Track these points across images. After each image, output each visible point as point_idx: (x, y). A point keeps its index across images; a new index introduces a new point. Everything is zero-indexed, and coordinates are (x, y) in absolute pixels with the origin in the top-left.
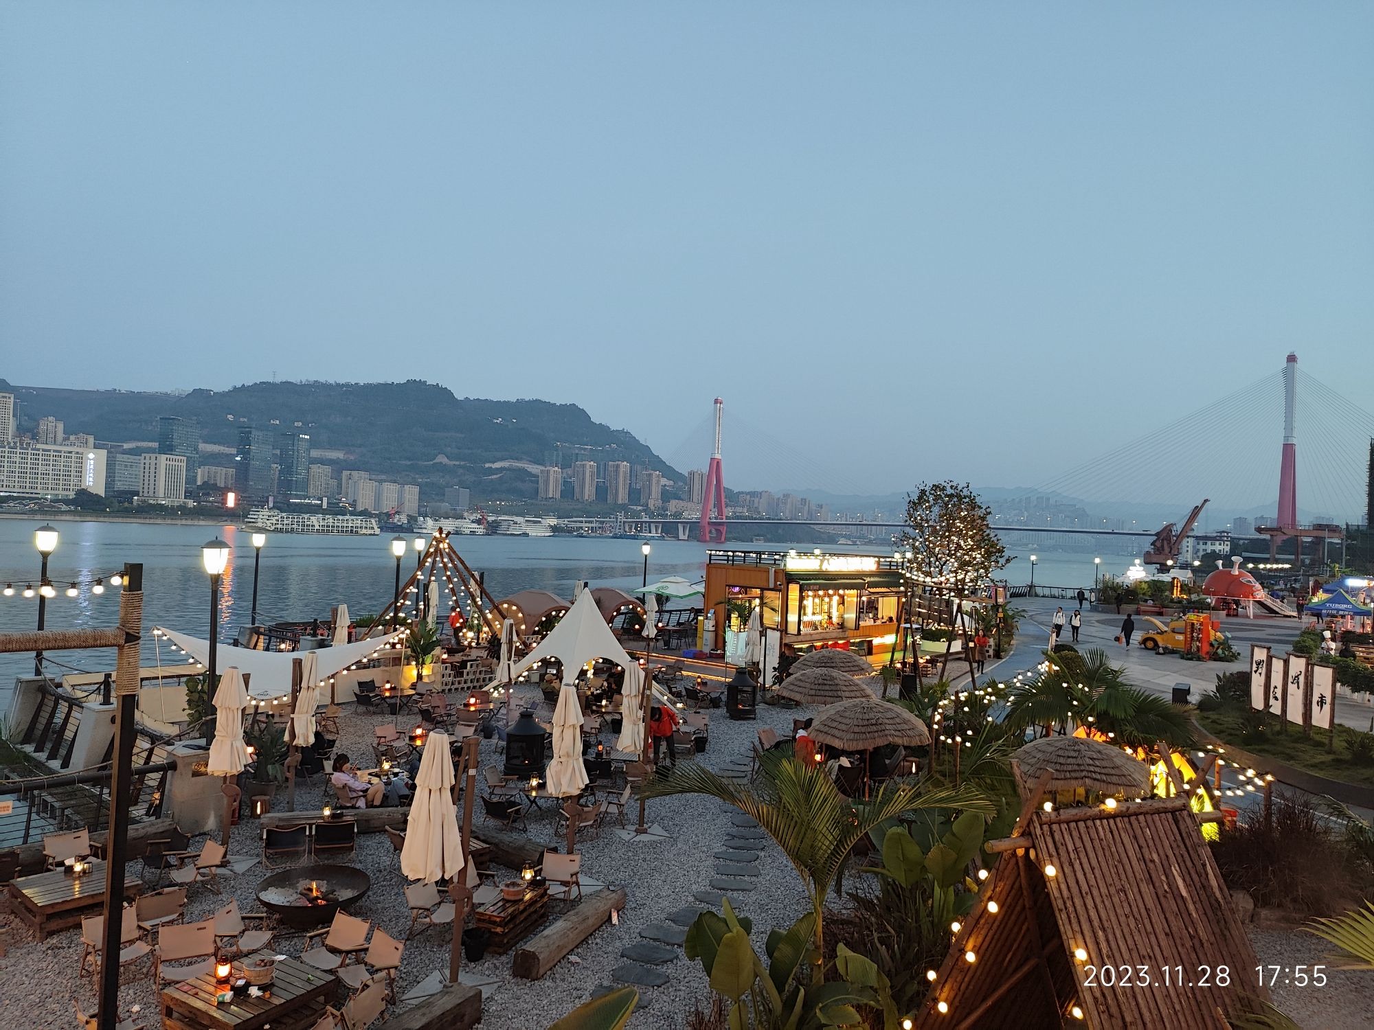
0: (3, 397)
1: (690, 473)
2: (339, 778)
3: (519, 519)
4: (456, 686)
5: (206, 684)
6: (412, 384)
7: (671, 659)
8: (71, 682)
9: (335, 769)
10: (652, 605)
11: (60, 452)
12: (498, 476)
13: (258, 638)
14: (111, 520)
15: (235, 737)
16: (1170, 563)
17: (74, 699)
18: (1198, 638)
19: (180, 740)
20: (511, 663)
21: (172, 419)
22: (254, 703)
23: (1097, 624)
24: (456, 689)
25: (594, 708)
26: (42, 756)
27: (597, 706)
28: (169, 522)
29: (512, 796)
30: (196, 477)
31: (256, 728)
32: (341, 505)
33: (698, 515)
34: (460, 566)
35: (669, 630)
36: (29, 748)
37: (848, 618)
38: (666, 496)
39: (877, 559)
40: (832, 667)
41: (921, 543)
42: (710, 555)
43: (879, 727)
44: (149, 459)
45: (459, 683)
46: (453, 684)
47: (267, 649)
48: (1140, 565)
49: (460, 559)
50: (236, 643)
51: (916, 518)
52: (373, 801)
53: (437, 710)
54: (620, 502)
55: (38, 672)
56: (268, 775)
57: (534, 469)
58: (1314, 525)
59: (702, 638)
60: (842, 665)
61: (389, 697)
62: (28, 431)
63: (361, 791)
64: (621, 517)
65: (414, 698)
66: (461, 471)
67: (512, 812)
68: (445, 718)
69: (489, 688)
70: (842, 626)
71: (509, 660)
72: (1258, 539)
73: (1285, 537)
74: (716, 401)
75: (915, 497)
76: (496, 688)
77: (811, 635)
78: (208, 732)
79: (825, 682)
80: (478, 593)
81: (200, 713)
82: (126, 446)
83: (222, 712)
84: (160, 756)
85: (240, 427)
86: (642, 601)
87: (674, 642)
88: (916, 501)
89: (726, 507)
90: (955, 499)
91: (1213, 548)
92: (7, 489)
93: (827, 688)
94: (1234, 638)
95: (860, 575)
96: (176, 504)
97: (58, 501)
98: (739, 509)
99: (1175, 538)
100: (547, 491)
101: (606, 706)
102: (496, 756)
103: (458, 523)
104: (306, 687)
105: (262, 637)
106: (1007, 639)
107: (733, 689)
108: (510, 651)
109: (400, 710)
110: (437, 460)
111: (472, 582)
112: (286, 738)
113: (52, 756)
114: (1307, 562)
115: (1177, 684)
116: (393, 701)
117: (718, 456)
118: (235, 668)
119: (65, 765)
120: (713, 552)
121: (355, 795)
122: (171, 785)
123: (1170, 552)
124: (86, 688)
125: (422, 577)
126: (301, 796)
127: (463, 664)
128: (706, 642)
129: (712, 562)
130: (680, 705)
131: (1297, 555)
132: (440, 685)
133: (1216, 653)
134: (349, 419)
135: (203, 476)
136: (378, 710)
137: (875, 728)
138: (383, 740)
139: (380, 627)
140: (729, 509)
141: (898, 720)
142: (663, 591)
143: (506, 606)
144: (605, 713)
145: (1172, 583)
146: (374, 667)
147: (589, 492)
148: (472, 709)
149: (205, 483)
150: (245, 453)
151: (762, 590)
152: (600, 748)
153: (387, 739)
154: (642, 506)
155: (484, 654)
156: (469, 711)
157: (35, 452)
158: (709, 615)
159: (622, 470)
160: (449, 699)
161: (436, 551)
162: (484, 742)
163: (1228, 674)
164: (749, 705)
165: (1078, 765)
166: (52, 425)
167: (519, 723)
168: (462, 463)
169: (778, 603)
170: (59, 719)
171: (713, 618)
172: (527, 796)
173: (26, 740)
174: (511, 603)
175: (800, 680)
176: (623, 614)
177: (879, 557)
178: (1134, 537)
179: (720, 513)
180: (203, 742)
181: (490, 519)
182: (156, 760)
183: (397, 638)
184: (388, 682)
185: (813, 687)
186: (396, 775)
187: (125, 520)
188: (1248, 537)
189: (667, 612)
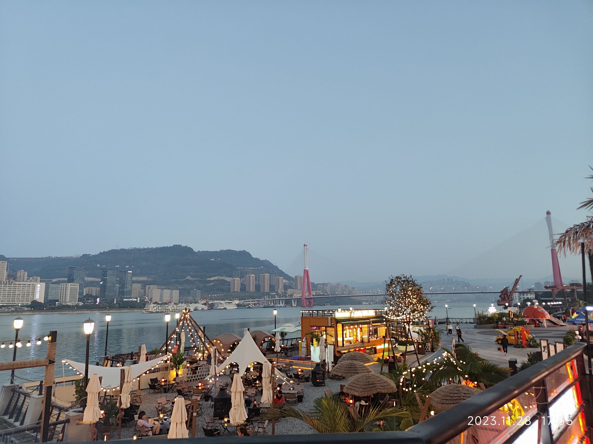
0: (3, 263)
1: (296, 277)
2: (141, 422)
3: (222, 302)
4: (193, 378)
5: (84, 383)
6: (175, 246)
7: (288, 361)
8: (26, 386)
9: (139, 418)
10: (278, 337)
11: (25, 285)
12: (213, 283)
13: (108, 362)
14: (46, 313)
15: (95, 405)
16: (507, 304)
17: (27, 393)
18: (520, 337)
19: (72, 409)
20: (216, 366)
21: (74, 267)
22: (104, 390)
23: (477, 334)
24: (194, 380)
25: (253, 385)
26: (12, 421)
27: (255, 384)
28: (71, 312)
29: (217, 427)
30: (83, 292)
31: (105, 402)
32: (145, 300)
33: (300, 295)
34: (194, 324)
35: (287, 348)
36: (6, 417)
37: (365, 338)
38: (286, 287)
39: (375, 311)
40: (356, 360)
41: (393, 302)
42: (302, 313)
43: (374, 385)
44: (63, 285)
45: (195, 377)
46: (192, 378)
47: (111, 366)
48: (494, 306)
49: (194, 321)
50: (98, 364)
51: (390, 292)
52: (155, 432)
53: (185, 390)
54: (266, 291)
55: (12, 382)
56: (110, 423)
57: (228, 279)
58: (570, 284)
59: (301, 351)
60: (360, 358)
61: (164, 385)
62: (12, 276)
63: (151, 428)
64: (267, 298)
65: (175, 385)
66: (197, 282)
67: (216, 434)
68: (188, 393)
69: (208, 378)
70: (362, 341)
71: (215, 365)
72: (547, 292)
73: (559, 290)
74: (305, 245)
75: (389, 282)
76: (210, 378)
77: (349, 346)
78: (84, 405)
79: (351, 366)
80: (203, 336)
81: (80, 396)
82: (54, 280)
83: (90, 395)
84: (63, 417)
85: (102, 269)
86: (274, 335)
87: (289, 354)
88: (390, 284)
89: (312, 290)
90: (406, 282)
91: (527, 296)
92: (2, 302)
93: (352, 369)
94: (536, 337)
95: (368, 318)
96: (74, 304)
97: (24, 306)
98: (318, 291)
99: (509, 293)
100: (234, 289)
101: (258, 384)
102: (210, 409)
103: (196, 305)
104: (126, 381)
105: (109, 361)
106: (436, 343)
107: (314, 373)
108: (215, 361)
109: (168, 391)
110: (187, 278)
111: (200, 331)
112: (118, 405)
113: (16, 420)
114: (570, 300)
115: (511, 359)
116: (165, 387)
117: (307, 269)
118: (96, 374)
119: (22, 424)
120: (304, 312)
121: (147, 430)
122: (67, 430)
123: (508, 300)
124: (32, 388)
125: (178, 330)
126: (124, 432)
127: (196, 368)
128: (302, 352)
129: (303, 316)
130: (291, 382)
131: (565, 297)
132: (186, 378)
133: (530, 344)
134: (149, 263)
135: (86, 291)
136: (159, 391)
137: (371, 386)
138: (160, 404)
139: (160, 354)
140: (314, 291)
141: (382, 382)
142: (284, 330)
143: (215, 341)
144: (258, 387)
145: (509, 313)
146: (157, 372)
147: (252, 289)
148: (200, 388)
149: (87, 295)
150: (105, 281)
151: (326, 327)
152: (255, 402)
153: (162, 404)
154: (276, 292)
155: (205, 363)
156: (199, 389)
157: (15, 285)
158: (304, 340)
159: (266, 277)
160: (190, 384)
161: (184, 318)
162: (205, 403)
163: (532, 353)
164: (322, 380)
165: (459, 397)
166: (22, 274)
167: (220, 394)
168: (197, 279)
169: (333, 333)
170: (19, 404)
171: (305, 341)
172: (223, 426)
173: (5, 414)
174: (217, 340)
175: (340, 366)
176: (266, 342)
177: (376, 310)
178: (492, 294)
179: (310, 293)
180: (81, 409)
181: (210, 303)
182: (61, 419)
183: (166, 358)
184: (163, 378)
185: (346, 369)
186: (165, 420)
187: (52, 313)
188: (542, 291)
189: (286, 340)
